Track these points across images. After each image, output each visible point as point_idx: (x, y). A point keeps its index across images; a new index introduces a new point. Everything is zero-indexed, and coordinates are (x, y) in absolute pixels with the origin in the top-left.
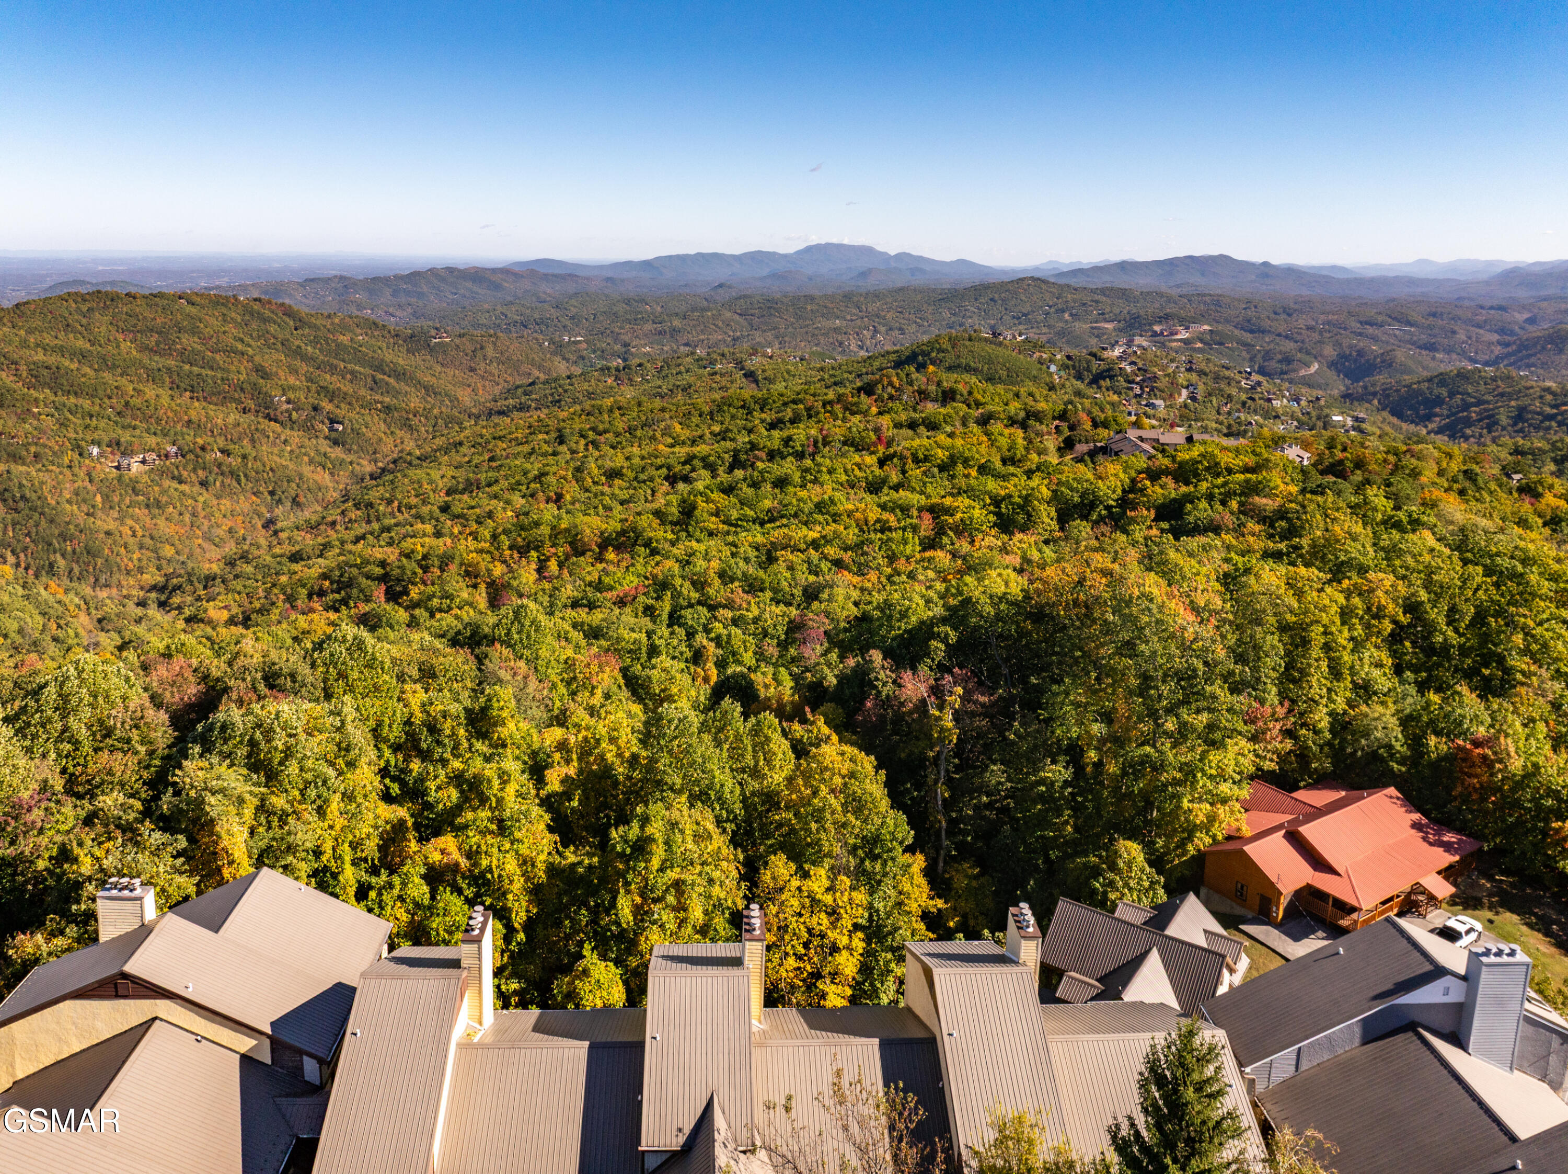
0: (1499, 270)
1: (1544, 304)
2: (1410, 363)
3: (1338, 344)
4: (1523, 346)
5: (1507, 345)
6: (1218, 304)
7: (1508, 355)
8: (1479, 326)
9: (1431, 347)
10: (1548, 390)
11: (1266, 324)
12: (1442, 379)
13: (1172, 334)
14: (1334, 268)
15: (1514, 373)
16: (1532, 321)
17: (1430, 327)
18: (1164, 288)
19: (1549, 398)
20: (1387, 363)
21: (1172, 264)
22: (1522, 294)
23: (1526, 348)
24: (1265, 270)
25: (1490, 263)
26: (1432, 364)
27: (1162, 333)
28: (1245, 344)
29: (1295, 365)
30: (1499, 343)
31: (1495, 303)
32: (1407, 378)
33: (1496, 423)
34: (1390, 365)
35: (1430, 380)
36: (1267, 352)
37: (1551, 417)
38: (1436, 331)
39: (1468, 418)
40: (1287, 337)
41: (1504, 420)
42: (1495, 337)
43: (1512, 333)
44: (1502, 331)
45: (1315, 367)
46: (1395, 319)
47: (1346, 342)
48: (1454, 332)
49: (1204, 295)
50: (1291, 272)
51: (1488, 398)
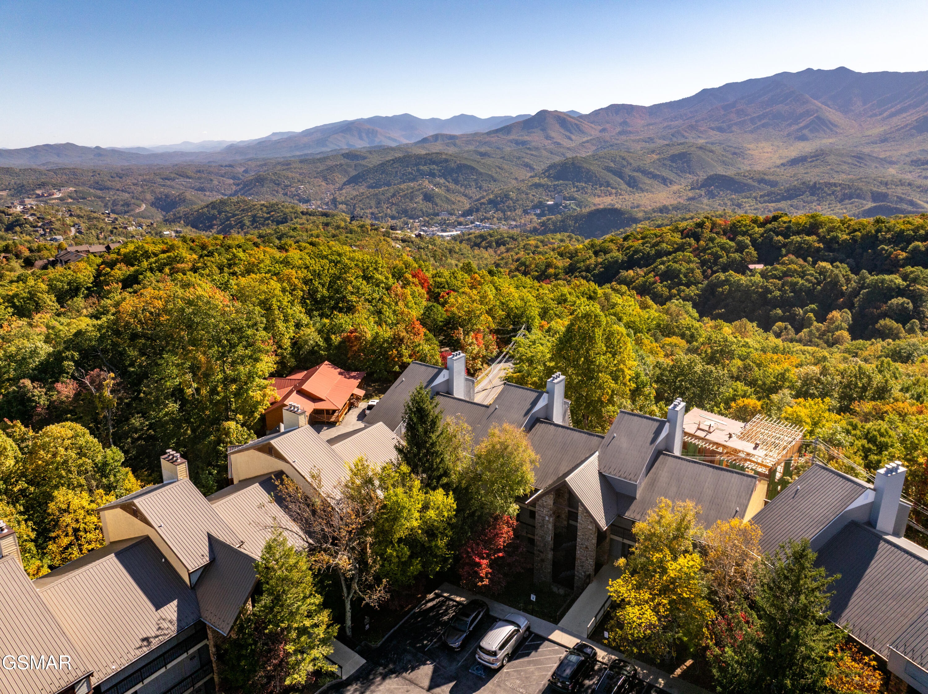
0: (225, 146)
1: (250, 163)
2: (193, 198)
3: (153, 192)
4: (245, 185)
5: (238, 185)
6: (74, 174)
7: (241, 190)
8: (222, 176)
9: (202, 189)
10: (263, 205)
11: (108, 184)
12: (213, 205)
13: (50, 195)
14: (139, 148)
15: (246, 198)
16: (246, 171)
17: (199, 178)
18: (34, 166)
19: (265, 209)
20: (183, 200)
21: (35, 151)
22: (238, 158)
23: (247, 185)
24: (98, 152)
25: (220, 142)
26: (205, 198)
27: (43, 195)
28: (100, 197)
29: (132, 207)
30: (234, 184)
31: (227, 163)
32: (196, 207)
33: (244, 225)
34: (184, 201)
35: (207, 206)
36: (114, 201)
37: (268, 219)
38: (202, 180)
39: (231, 224)
40: (122, 191)
41: (248, 223)
42: (231, 181)
43: (239, 179)
44: (234, 178)
45: (144, 206)
46: (180, 175)
47: (158, 191)
48: (211, 180)
49: (64, 169)
50: (114, 152)
51: (237, 212)
